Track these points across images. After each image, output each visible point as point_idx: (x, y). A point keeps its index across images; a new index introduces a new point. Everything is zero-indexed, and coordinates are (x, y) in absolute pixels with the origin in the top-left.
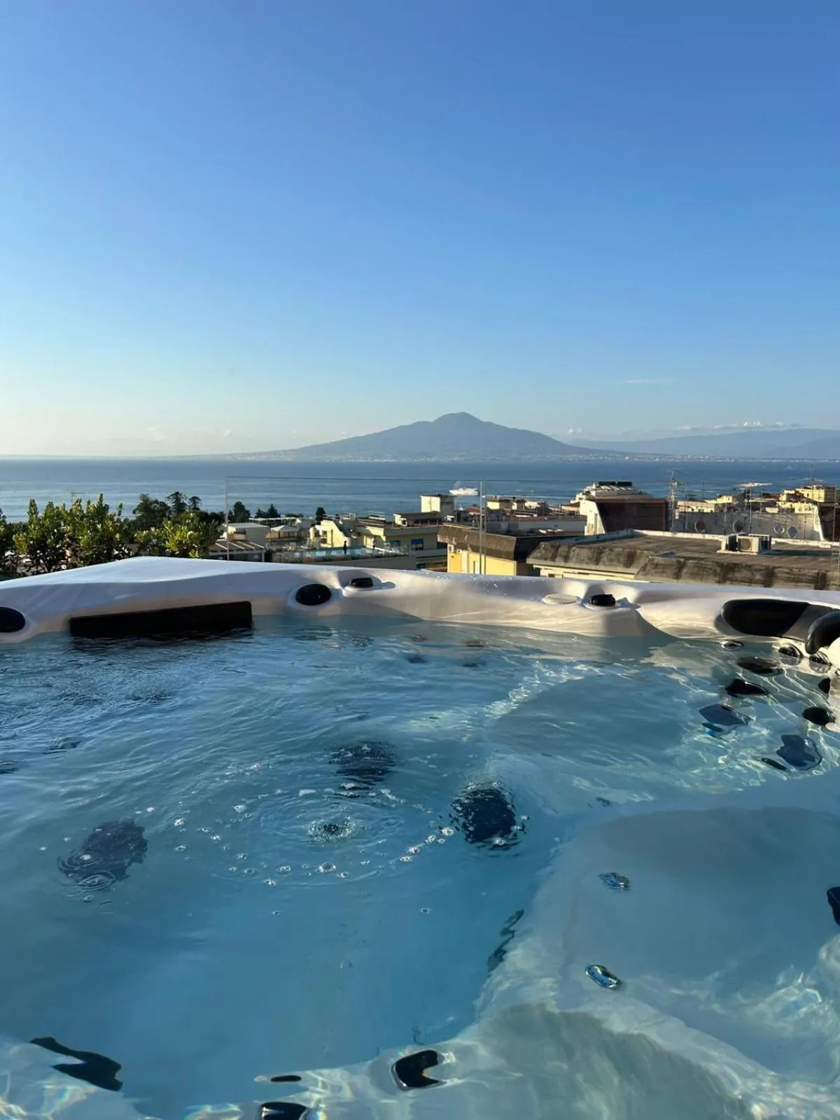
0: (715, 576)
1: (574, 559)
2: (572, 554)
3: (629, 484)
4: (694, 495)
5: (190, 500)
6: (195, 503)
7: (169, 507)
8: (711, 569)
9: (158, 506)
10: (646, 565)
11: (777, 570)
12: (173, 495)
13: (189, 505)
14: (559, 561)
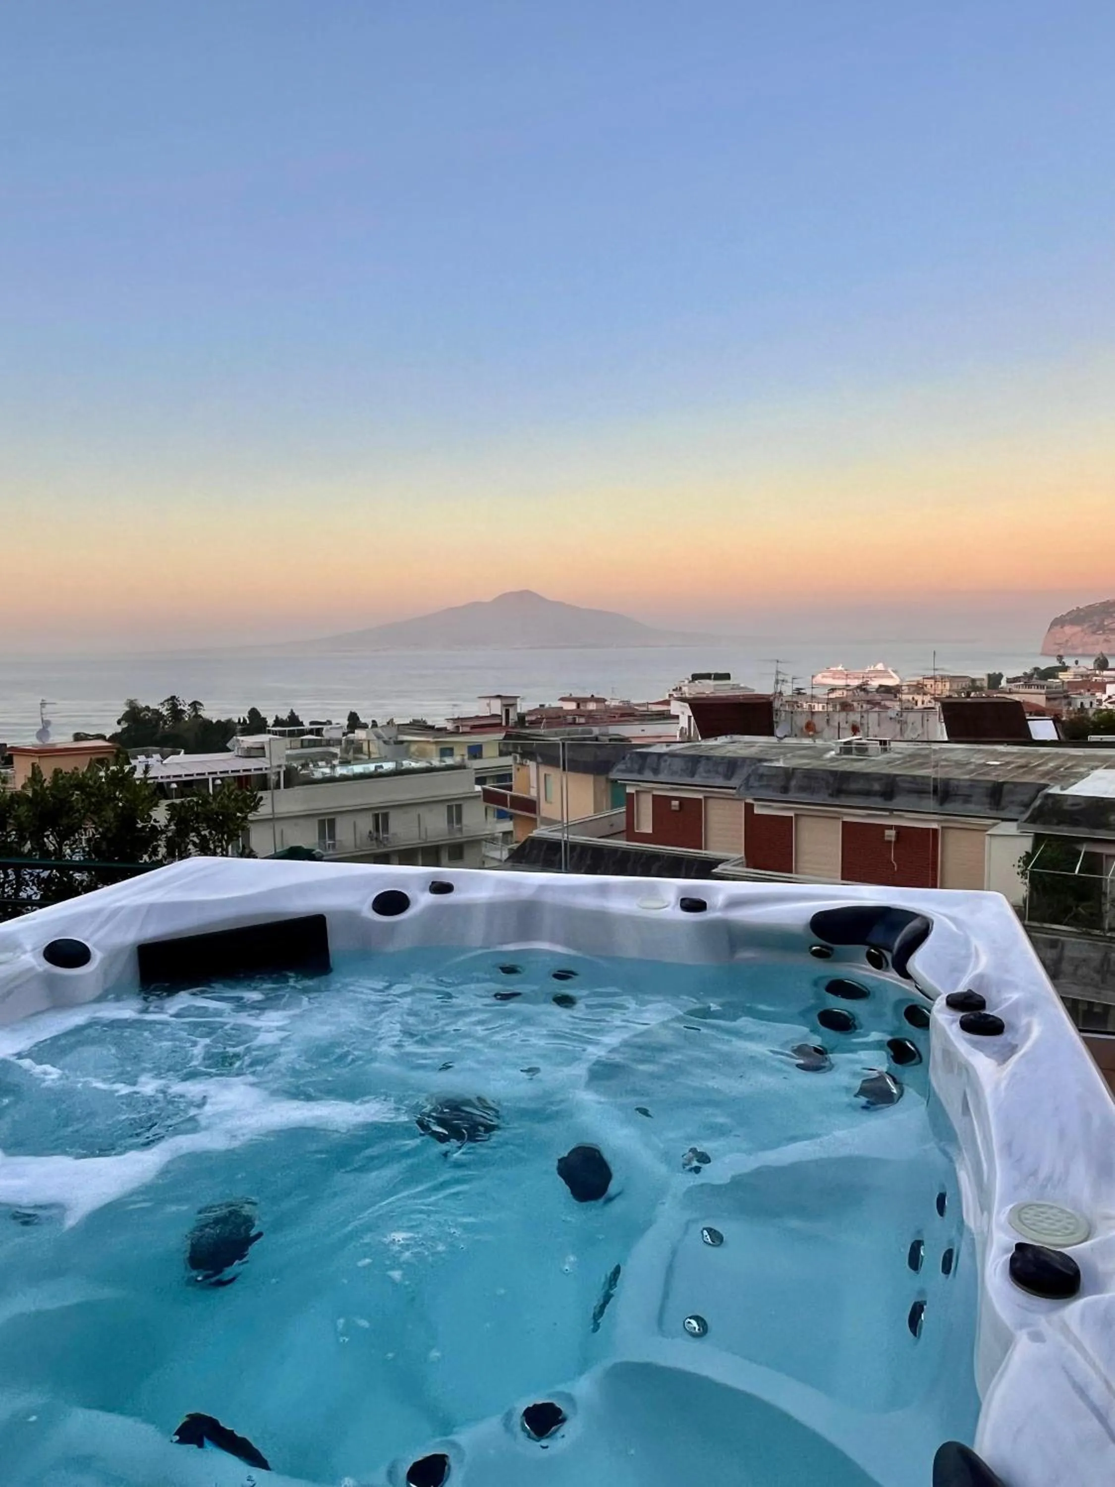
0: (828, 788)
1: (666, 772)
2: (663, 764)
3: (727, 676)
4: (801, 689)
5: (189, 705)
6: (196, 710)
7: (164, 715)
8: (823, 779)
9: (150, 715)
10: (749, 776)
11: (898, 779)
12: (168, 700)
13: (189, 712)
14: (648, 775)
